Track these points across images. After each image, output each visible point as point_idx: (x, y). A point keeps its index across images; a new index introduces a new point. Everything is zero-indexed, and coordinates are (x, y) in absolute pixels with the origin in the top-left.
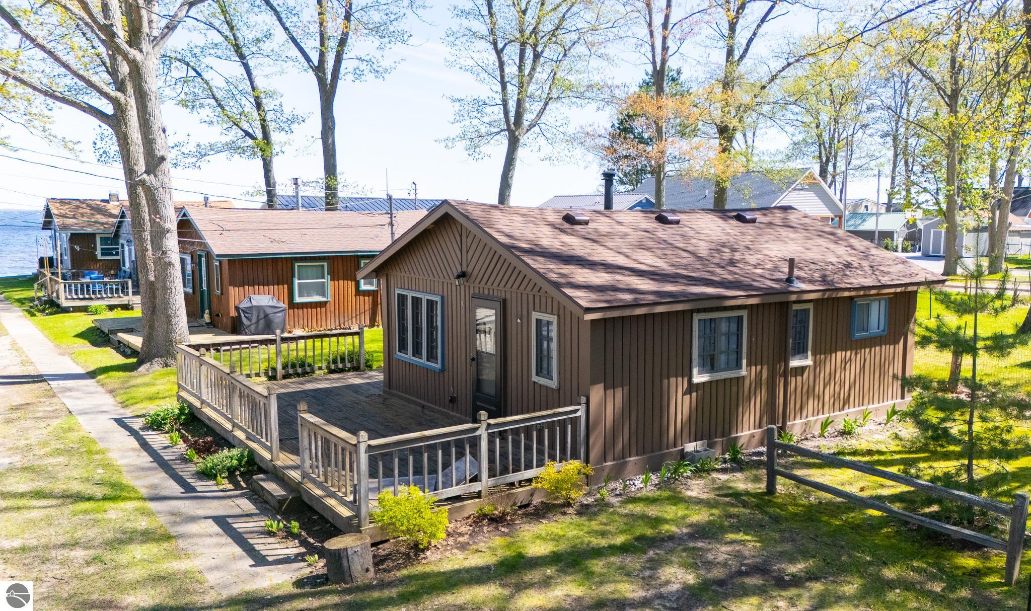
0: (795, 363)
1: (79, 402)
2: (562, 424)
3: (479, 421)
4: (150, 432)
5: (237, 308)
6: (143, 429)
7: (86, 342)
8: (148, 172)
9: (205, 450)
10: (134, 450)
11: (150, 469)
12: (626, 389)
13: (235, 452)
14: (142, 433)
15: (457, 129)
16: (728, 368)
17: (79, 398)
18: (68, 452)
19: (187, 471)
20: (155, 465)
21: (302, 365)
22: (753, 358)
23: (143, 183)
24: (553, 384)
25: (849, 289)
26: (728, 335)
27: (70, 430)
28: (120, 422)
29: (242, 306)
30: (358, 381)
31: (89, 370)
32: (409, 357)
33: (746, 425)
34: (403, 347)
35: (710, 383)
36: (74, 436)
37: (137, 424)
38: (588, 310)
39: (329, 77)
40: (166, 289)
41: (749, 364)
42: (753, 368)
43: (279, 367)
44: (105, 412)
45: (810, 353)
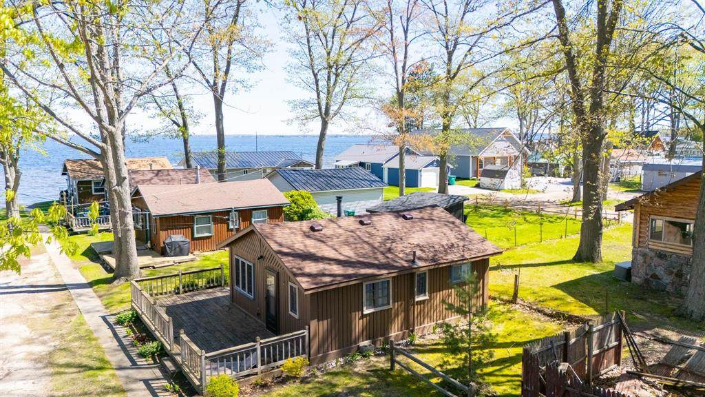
0: (418, 299)
1: (85, 304)
2: (298, 339)
3: (256, 342)
4: (118, 326)
5: (164, 243)
6: (115, 324)
7: (87, 259)
8: (117, 185)
9: (142, 340)
10: (110, 337)
11: (118, 350)
12: (329, 320)
13: (155, 344)
14: (114, 327)
15: (292, 115)
16: (383, 305)
17: (86, 301)
18: (80, 338)
19: (134, 352)
20: (119, 348)
21: (192, 286)
22: (396, 298)
23: (115, 190)
24: (297, 317)
25: (445, 263)
26: (382, 289)
27: (82, 324)
28: (104, 318)
29: (166, 242)
30: (220, 294)
31: (90, 281)
32: (240, 289)
33: (393, 330)
34: (238, 284)
35: (373, 313)
36: (83, 328)
37: (112, 320)
38: (306, 290)
39: (219, 90)
40: (127, 242)
41: (394, 302)
42: (396, 303)
43: (181, 288)
44: (98, 311)
45: (427, 293)
